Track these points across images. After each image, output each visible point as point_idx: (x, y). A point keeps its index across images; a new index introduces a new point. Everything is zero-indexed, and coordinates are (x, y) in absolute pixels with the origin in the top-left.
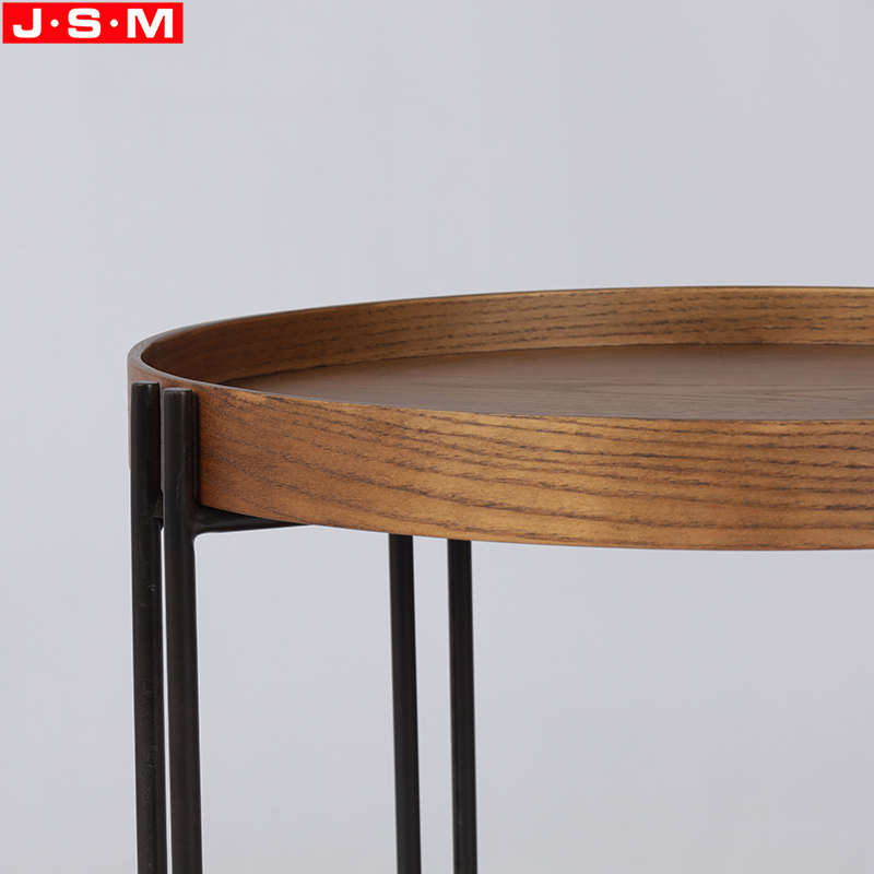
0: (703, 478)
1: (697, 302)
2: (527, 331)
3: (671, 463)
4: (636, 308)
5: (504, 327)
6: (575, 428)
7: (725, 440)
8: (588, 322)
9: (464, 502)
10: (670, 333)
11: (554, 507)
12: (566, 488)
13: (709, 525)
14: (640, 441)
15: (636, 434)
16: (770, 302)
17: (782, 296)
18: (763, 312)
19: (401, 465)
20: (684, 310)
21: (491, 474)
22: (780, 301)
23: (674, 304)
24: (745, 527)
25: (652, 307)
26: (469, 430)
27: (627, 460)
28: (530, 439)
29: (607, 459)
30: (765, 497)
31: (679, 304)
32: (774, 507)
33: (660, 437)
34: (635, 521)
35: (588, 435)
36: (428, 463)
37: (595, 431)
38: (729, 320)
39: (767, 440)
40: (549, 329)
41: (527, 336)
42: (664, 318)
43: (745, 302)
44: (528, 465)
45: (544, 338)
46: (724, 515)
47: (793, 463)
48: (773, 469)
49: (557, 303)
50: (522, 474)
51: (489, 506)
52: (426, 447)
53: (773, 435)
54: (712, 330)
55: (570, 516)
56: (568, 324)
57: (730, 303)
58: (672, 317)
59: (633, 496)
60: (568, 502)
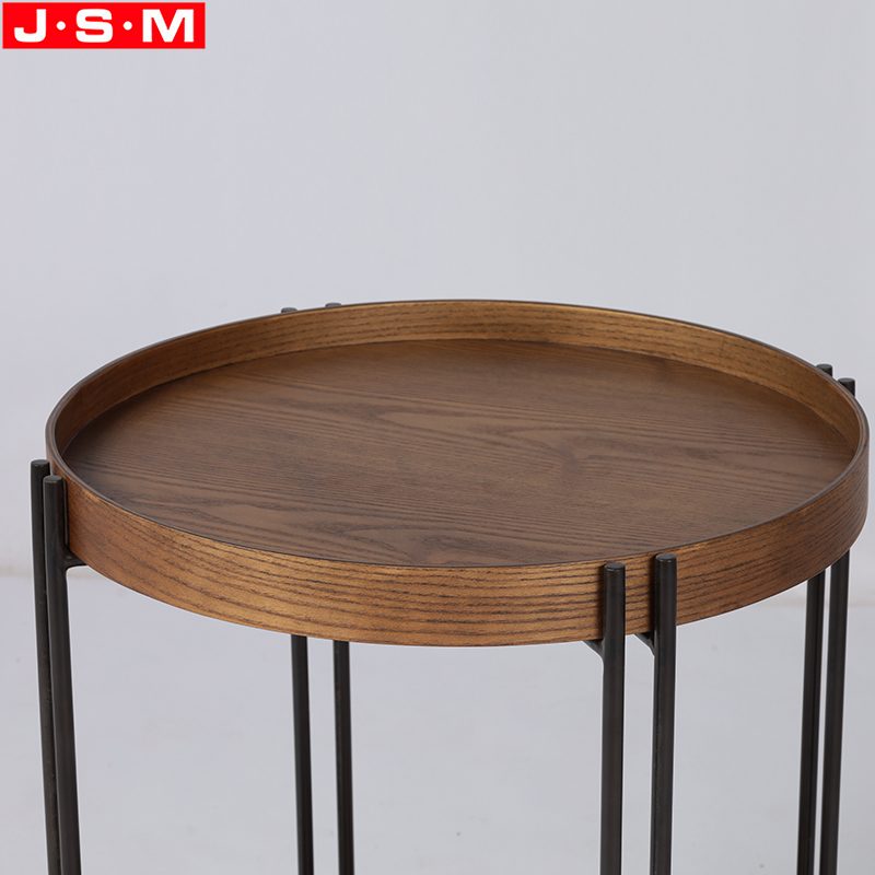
0: (349, 598)
1: (504, 312)
2: (383, 330)
3: (329, 587)
4: (461, 314)
5: (366, 327)
6: (272, 559)
7: (363, 576)
8: (427, 323)
9: (207, 594)
10: (485, 332)
11: (260, 606)
12: (266, 595)
13: (353, 627)
14: (311, 572)
15: (309, 568)
16: (553, 315)
17: (561, 312)
18: (548, 321)
19: (172, 564)
20: (494, 317)
21: (222, 580)
22: (560, 315)
23: (487, 313)
24: (376, 630)
25: (472, 314)
26: (210, 551)
27: (303, 583)
28: (245, 562)
29: (290, 581)
30: (388, 612)
31: (492, 313)
32: (393, 619)
33: (323, 571)
34: (308, 620)
35: (279, 565)
36: (187, 566)
37: (283, 563)
38: (525, 325)
39: (389, 578)
40: (399, 328)
41: (383, 333)
42: (481, 322)
43: (537, 314)
44: (244, 578)
45: (396, 335)
46: (363, 622)
47: (405, 593)
48: (393, 596)
49: (404, 311)
50: (241, 583)
51: (222, 599)
52: (186, 556)
53: (393, 575)
54: (514, 331)
55: (269, 612)
56: (412, 325)
57: (527, 314)
58: (486, 321)
59: (307, 605)
60: (268, 604)
